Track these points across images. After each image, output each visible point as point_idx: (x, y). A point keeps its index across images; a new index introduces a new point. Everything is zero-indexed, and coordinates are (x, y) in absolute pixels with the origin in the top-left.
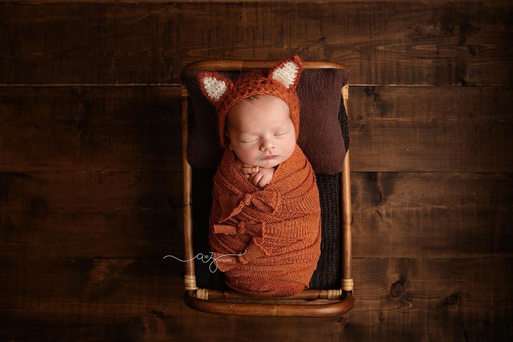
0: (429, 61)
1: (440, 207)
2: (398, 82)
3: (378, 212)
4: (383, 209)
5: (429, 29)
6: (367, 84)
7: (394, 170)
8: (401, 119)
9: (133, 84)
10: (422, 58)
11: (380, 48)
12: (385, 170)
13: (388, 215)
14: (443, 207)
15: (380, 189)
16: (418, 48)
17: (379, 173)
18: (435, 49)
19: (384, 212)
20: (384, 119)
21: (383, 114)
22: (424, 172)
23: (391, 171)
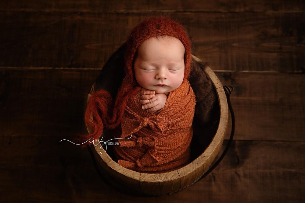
0: (275, 55)
1: (290, 170)
2: (250, 69)
3: (236, 173)
4: (241, 170)
5: (273, 31)
6: (225, 70)
7: (249, 139)
8: (254, 98)
9: (43, 68)
10: (268, 52)
11: (235, 45)
12: (242, 138)
13: (245, 176)
14: (293, 170)
15: (238, 154)
16: (265, 45)
17: (237, 141)
18: (279, 46)
19: (241, 173)
20: (240, 98)
21: (238, 94)
22: (275, 141)
23: (246, 139)
